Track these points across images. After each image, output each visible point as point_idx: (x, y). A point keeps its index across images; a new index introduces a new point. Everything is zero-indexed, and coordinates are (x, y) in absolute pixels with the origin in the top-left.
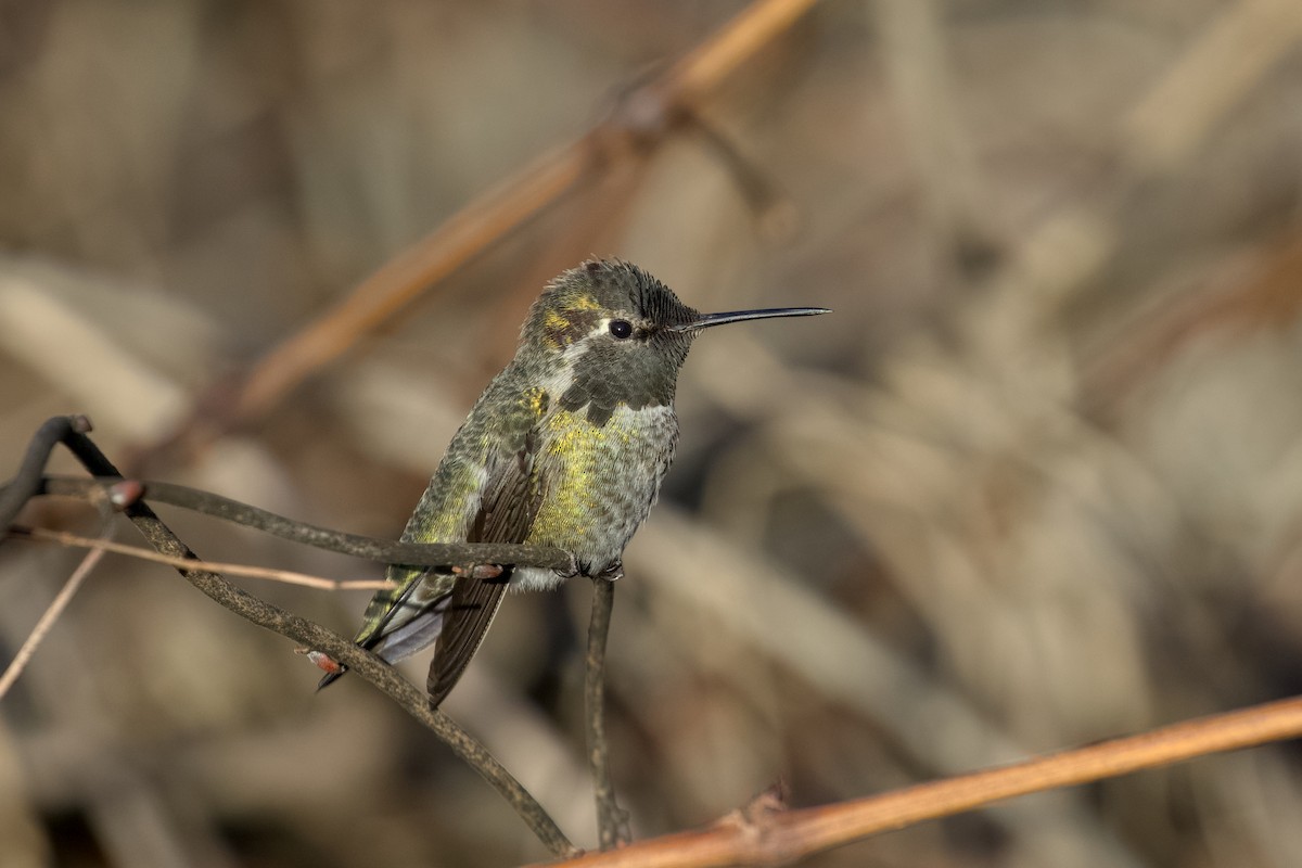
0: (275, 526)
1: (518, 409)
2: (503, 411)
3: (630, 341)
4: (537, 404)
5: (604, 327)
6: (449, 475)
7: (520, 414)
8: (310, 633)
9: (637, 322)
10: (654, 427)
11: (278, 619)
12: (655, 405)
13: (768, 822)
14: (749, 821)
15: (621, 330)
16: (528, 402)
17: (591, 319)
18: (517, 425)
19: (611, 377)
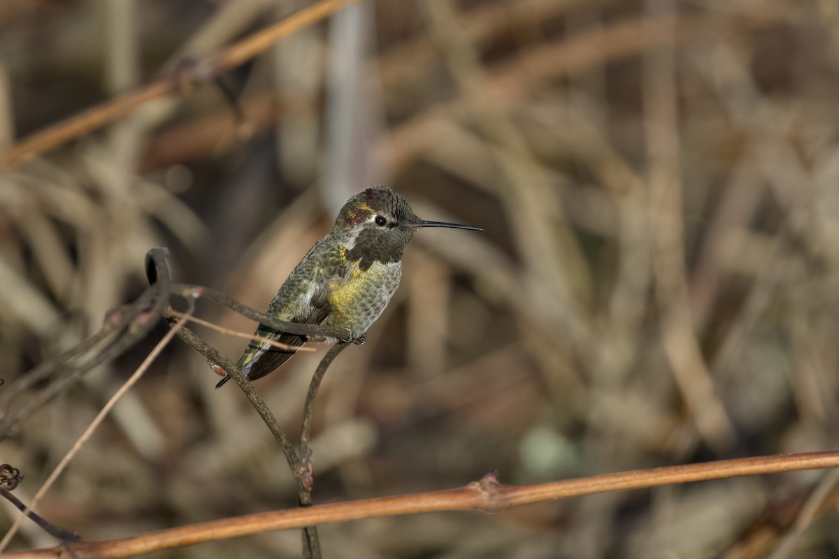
0: (247, 311)
1: (332, 255)
2: (325, 256)
3: (383, 228)
4: (343, 254)
5: (373, 219)
6: (293, 285)
7: (334, 258)
8: (217, 356)
9: (389, 219)
10: (393, 274)
11: (206, 349)
12: (392, 262)
13: (494, 491)
14: (484, 489)
15: (381, 221)
16: (338, 252)
17: (367, 214)
18: (332, 263)
19: (373, 246)
